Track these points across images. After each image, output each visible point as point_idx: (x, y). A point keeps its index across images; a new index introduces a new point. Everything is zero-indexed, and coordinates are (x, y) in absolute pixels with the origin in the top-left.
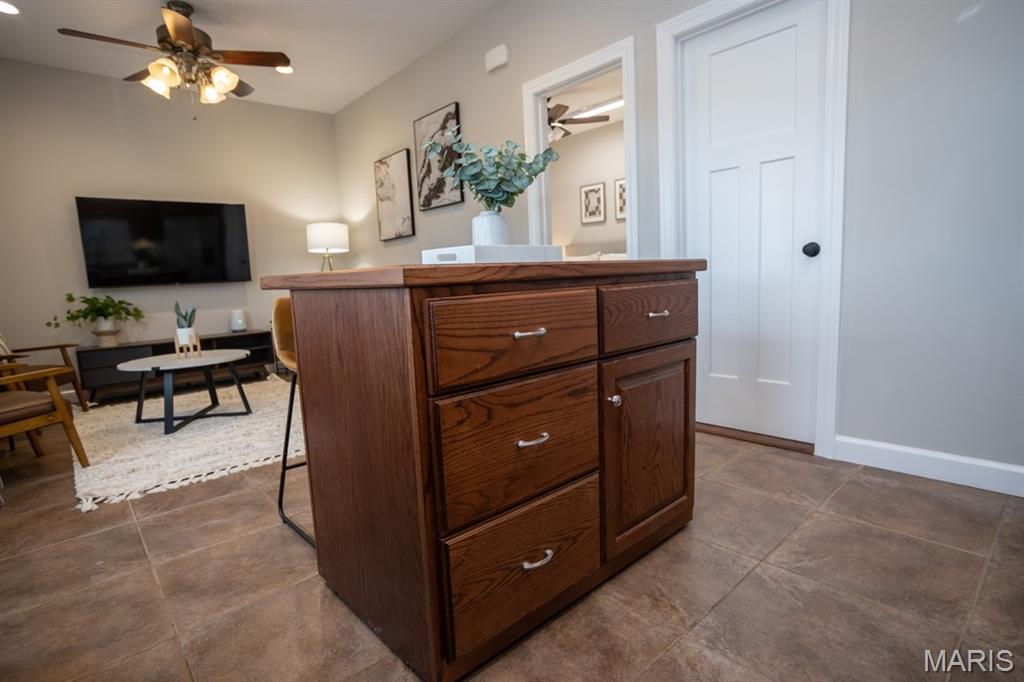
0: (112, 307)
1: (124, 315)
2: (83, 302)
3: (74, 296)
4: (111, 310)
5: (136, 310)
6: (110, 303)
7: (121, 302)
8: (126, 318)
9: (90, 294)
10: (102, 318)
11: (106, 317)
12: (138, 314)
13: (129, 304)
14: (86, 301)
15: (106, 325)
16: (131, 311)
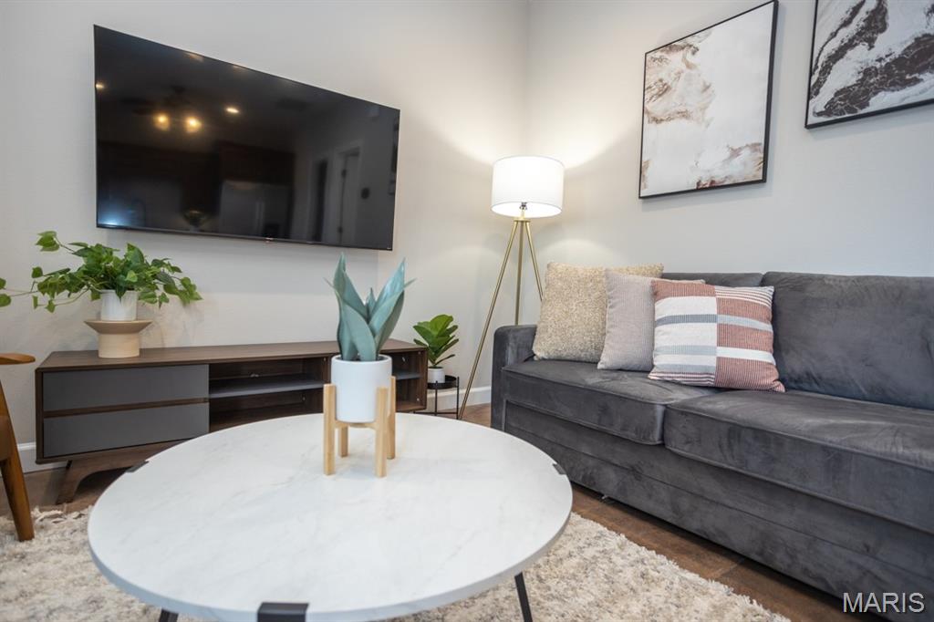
0: (137, 270)
1: (160, 291)
2: (78, 254)
3: (59, 239)
4: (131, 276)
5: (185, 282)
6: (135, 261)
7: (158, 263)
8: (164, 299)
9: (94, 238)
10: (112, 294)
11: (121, 289)
12: (188, 293)
13: (176, 269)
14: (85, 251)
15: (118, 309)
16: (178, 283)
